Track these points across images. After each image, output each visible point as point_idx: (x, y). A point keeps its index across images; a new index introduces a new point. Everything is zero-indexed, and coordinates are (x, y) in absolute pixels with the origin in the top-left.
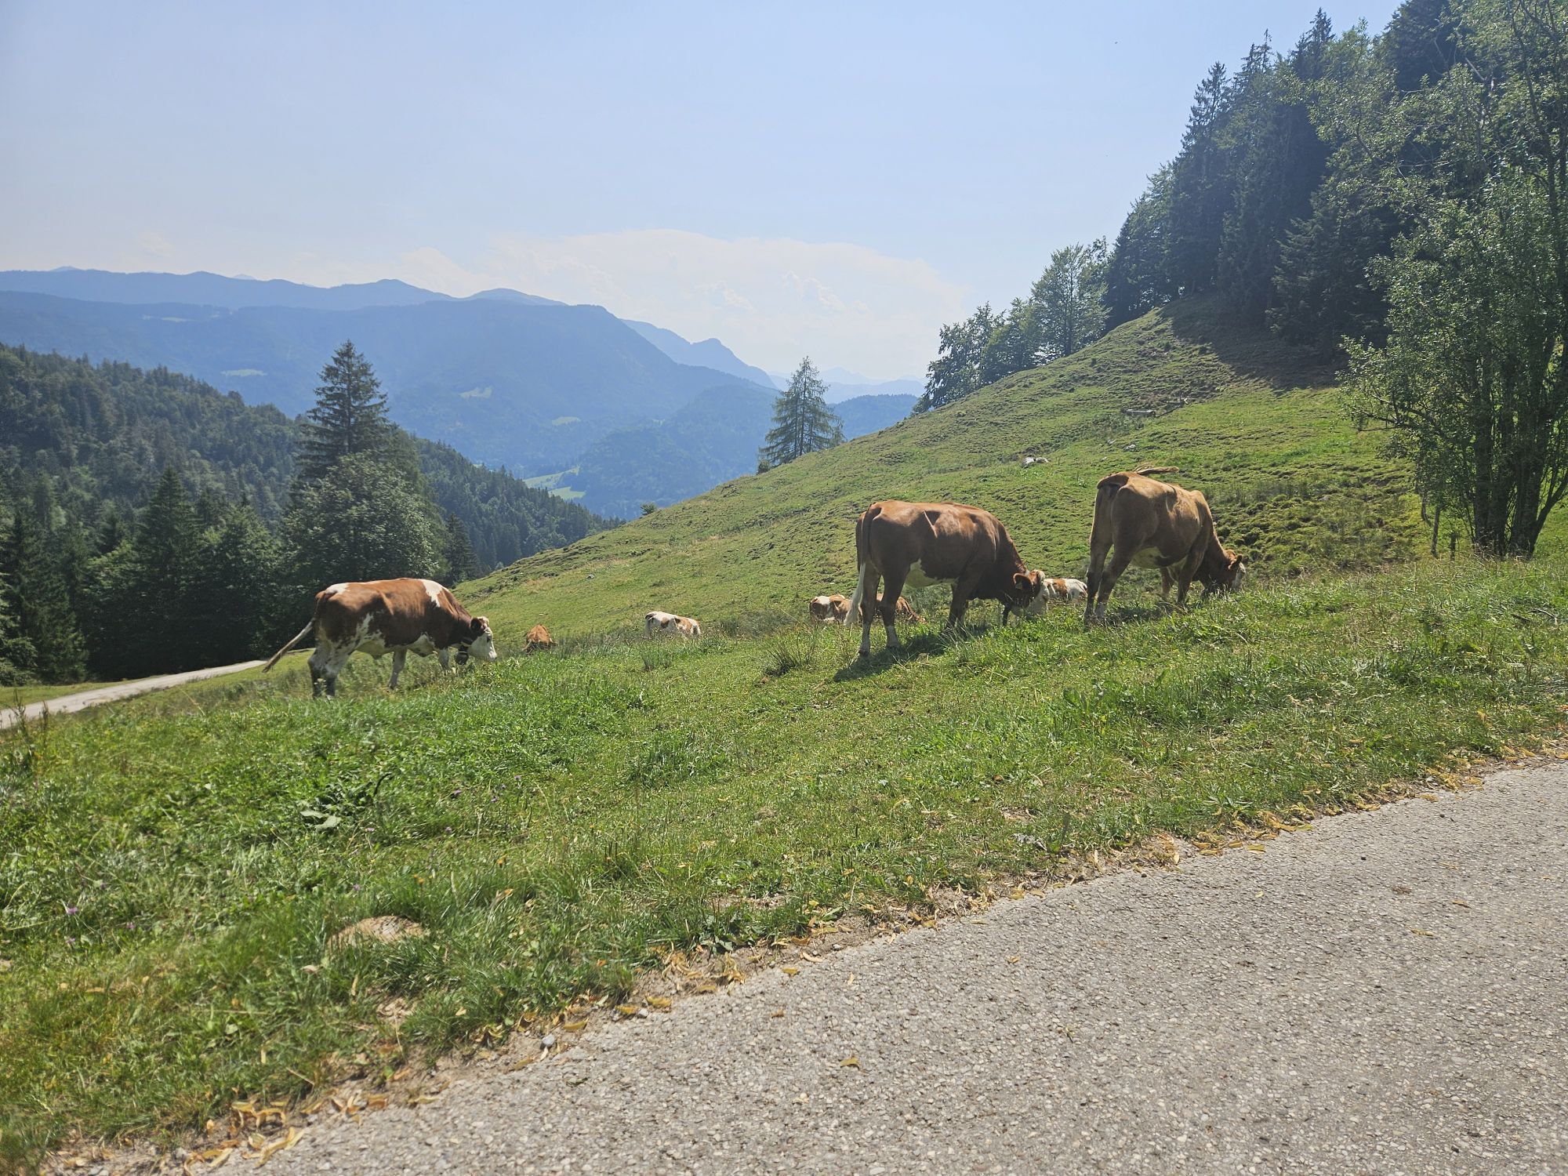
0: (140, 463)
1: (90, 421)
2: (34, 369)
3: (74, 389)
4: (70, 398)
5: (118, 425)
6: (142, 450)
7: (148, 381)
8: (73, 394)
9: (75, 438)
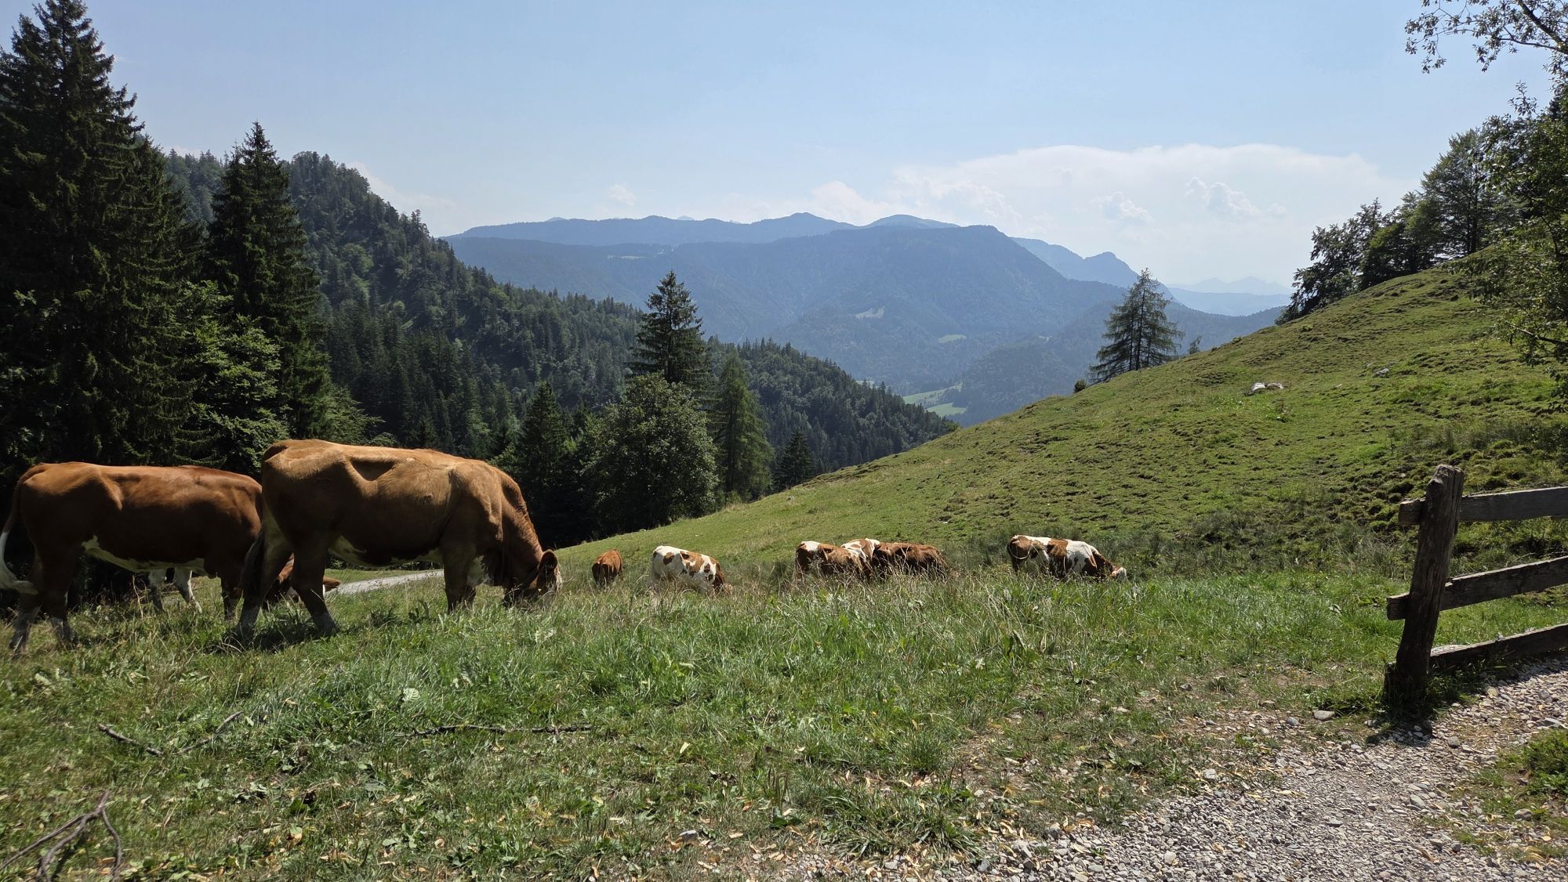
0: (585, 379)
1: (552, 344)
2: (516, 302)
3: (542, 318)
4: (538, 325)
5: (572, 347)
6: (587, 368)
7: (599, 310)
8: (541, 322)
9: (540, 358)
